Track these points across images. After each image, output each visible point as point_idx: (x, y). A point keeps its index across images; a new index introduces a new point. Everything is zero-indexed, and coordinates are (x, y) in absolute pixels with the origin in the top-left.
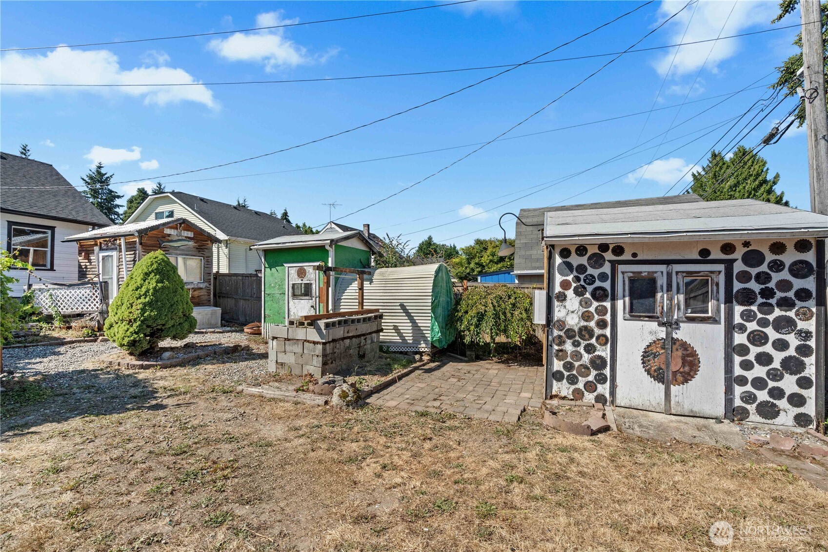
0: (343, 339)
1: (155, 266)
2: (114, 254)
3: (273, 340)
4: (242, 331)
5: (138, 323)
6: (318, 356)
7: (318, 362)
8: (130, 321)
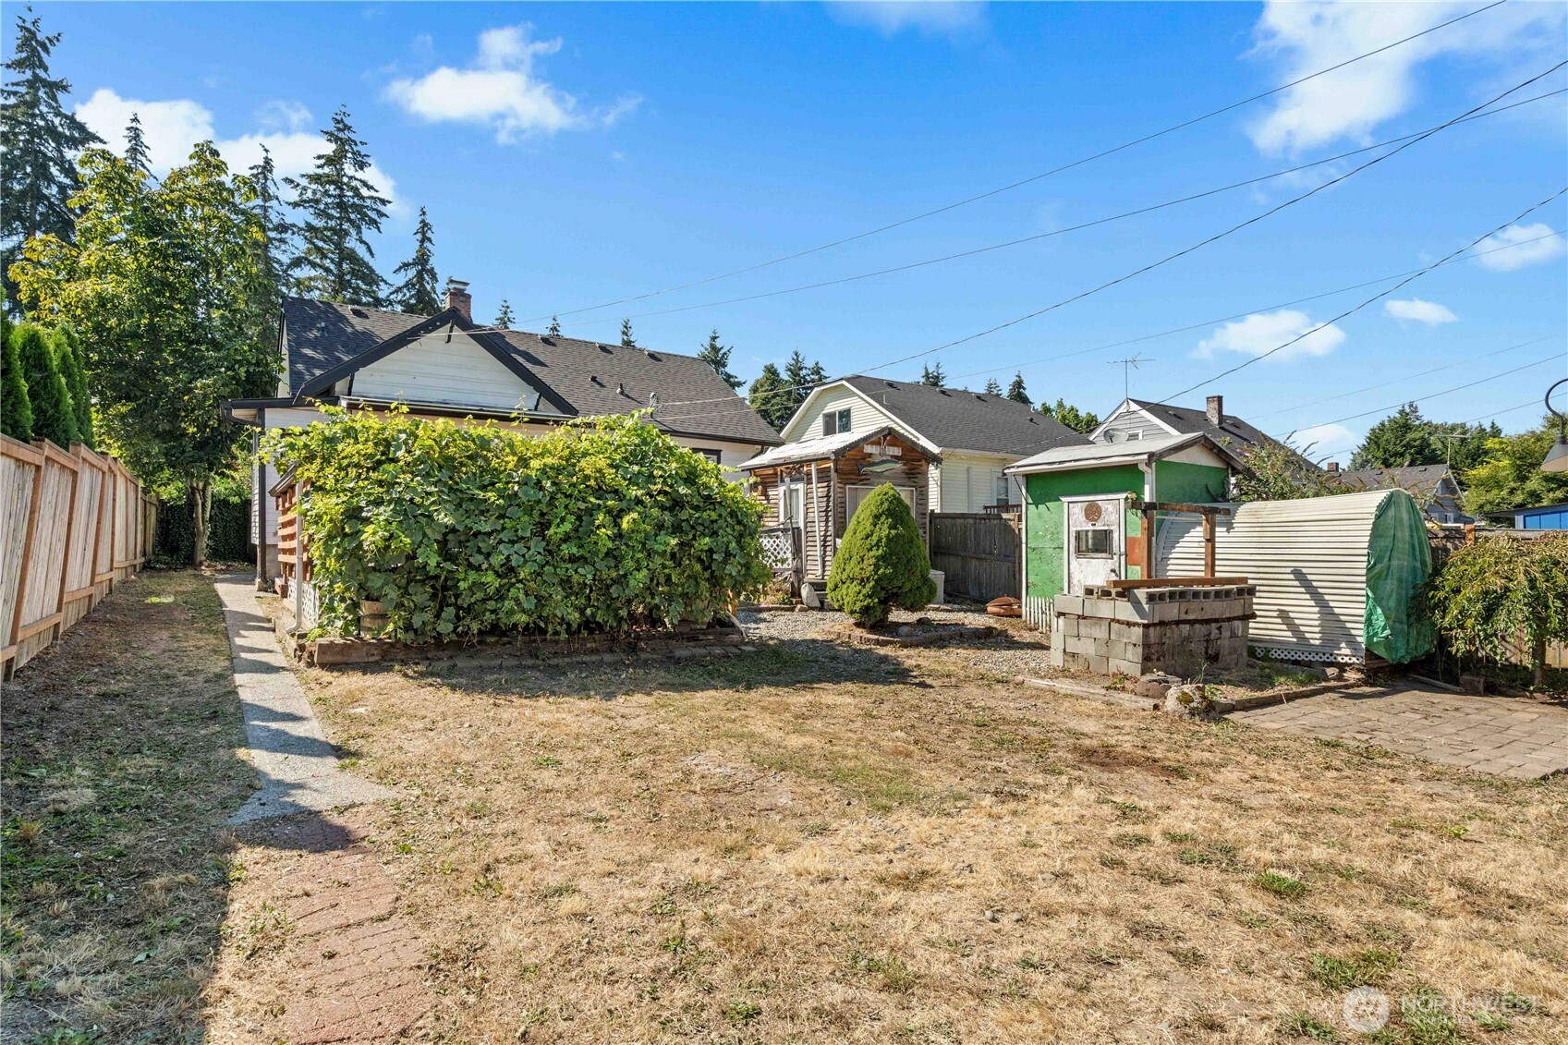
0: (1178, 623)
1: (886, 505)
2: (800, 486)
3: (1058, 617)
4: (984, 611)
5: (872, 583)
6: (1135, 645)
7: (1135, 655)
8: (862, 580)
